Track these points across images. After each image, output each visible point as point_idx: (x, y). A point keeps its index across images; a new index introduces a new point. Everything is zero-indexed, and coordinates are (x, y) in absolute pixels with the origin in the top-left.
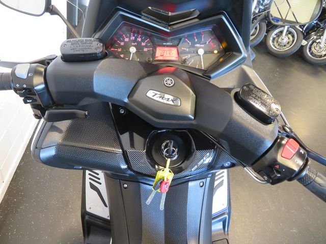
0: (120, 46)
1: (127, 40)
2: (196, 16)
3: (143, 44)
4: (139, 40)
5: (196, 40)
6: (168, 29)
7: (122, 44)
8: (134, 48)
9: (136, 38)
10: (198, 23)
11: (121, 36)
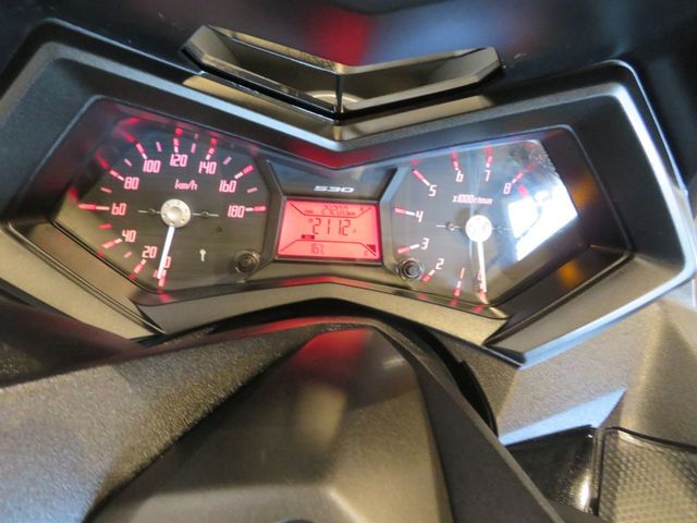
0: (120, 194)
1: (152, 166)
2: (472, 79)
3: (227, 187)
4: (210, 168)
5: (460, 177)
6: (331, 137)
7: (132, 183)
8: (184, 206)
9: (194, 161)
10: (488, 116)
11: (127, 149)
